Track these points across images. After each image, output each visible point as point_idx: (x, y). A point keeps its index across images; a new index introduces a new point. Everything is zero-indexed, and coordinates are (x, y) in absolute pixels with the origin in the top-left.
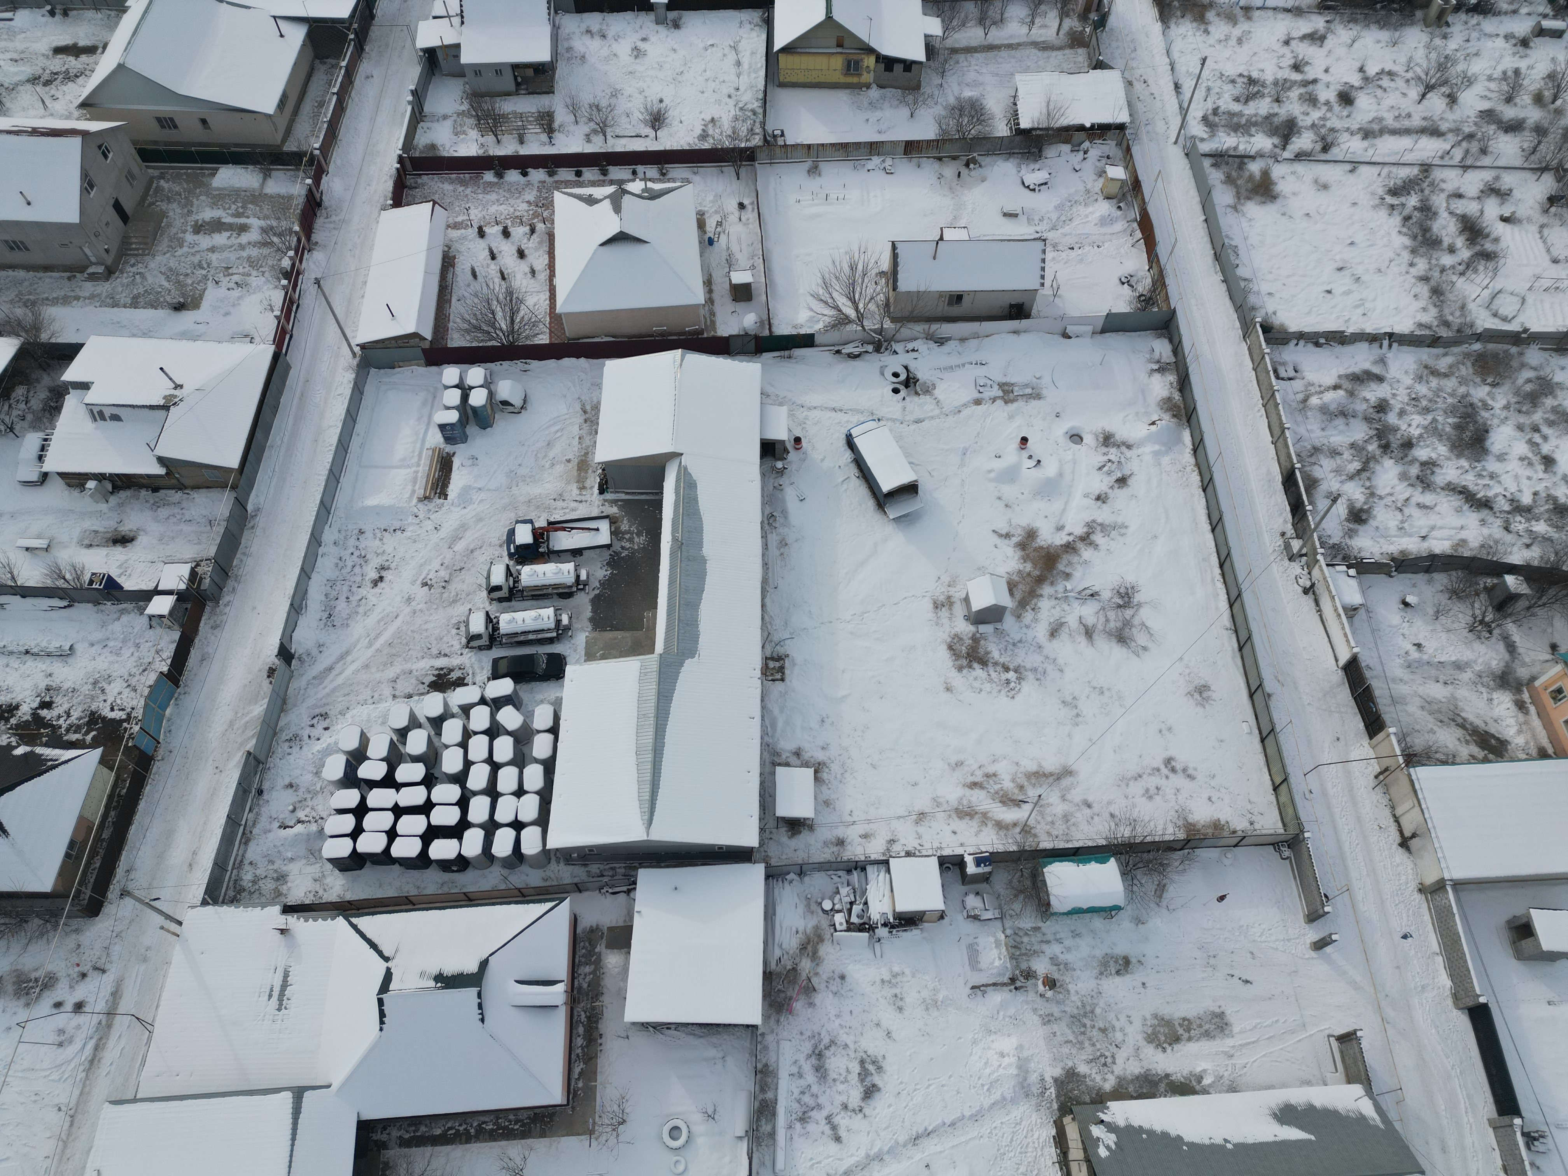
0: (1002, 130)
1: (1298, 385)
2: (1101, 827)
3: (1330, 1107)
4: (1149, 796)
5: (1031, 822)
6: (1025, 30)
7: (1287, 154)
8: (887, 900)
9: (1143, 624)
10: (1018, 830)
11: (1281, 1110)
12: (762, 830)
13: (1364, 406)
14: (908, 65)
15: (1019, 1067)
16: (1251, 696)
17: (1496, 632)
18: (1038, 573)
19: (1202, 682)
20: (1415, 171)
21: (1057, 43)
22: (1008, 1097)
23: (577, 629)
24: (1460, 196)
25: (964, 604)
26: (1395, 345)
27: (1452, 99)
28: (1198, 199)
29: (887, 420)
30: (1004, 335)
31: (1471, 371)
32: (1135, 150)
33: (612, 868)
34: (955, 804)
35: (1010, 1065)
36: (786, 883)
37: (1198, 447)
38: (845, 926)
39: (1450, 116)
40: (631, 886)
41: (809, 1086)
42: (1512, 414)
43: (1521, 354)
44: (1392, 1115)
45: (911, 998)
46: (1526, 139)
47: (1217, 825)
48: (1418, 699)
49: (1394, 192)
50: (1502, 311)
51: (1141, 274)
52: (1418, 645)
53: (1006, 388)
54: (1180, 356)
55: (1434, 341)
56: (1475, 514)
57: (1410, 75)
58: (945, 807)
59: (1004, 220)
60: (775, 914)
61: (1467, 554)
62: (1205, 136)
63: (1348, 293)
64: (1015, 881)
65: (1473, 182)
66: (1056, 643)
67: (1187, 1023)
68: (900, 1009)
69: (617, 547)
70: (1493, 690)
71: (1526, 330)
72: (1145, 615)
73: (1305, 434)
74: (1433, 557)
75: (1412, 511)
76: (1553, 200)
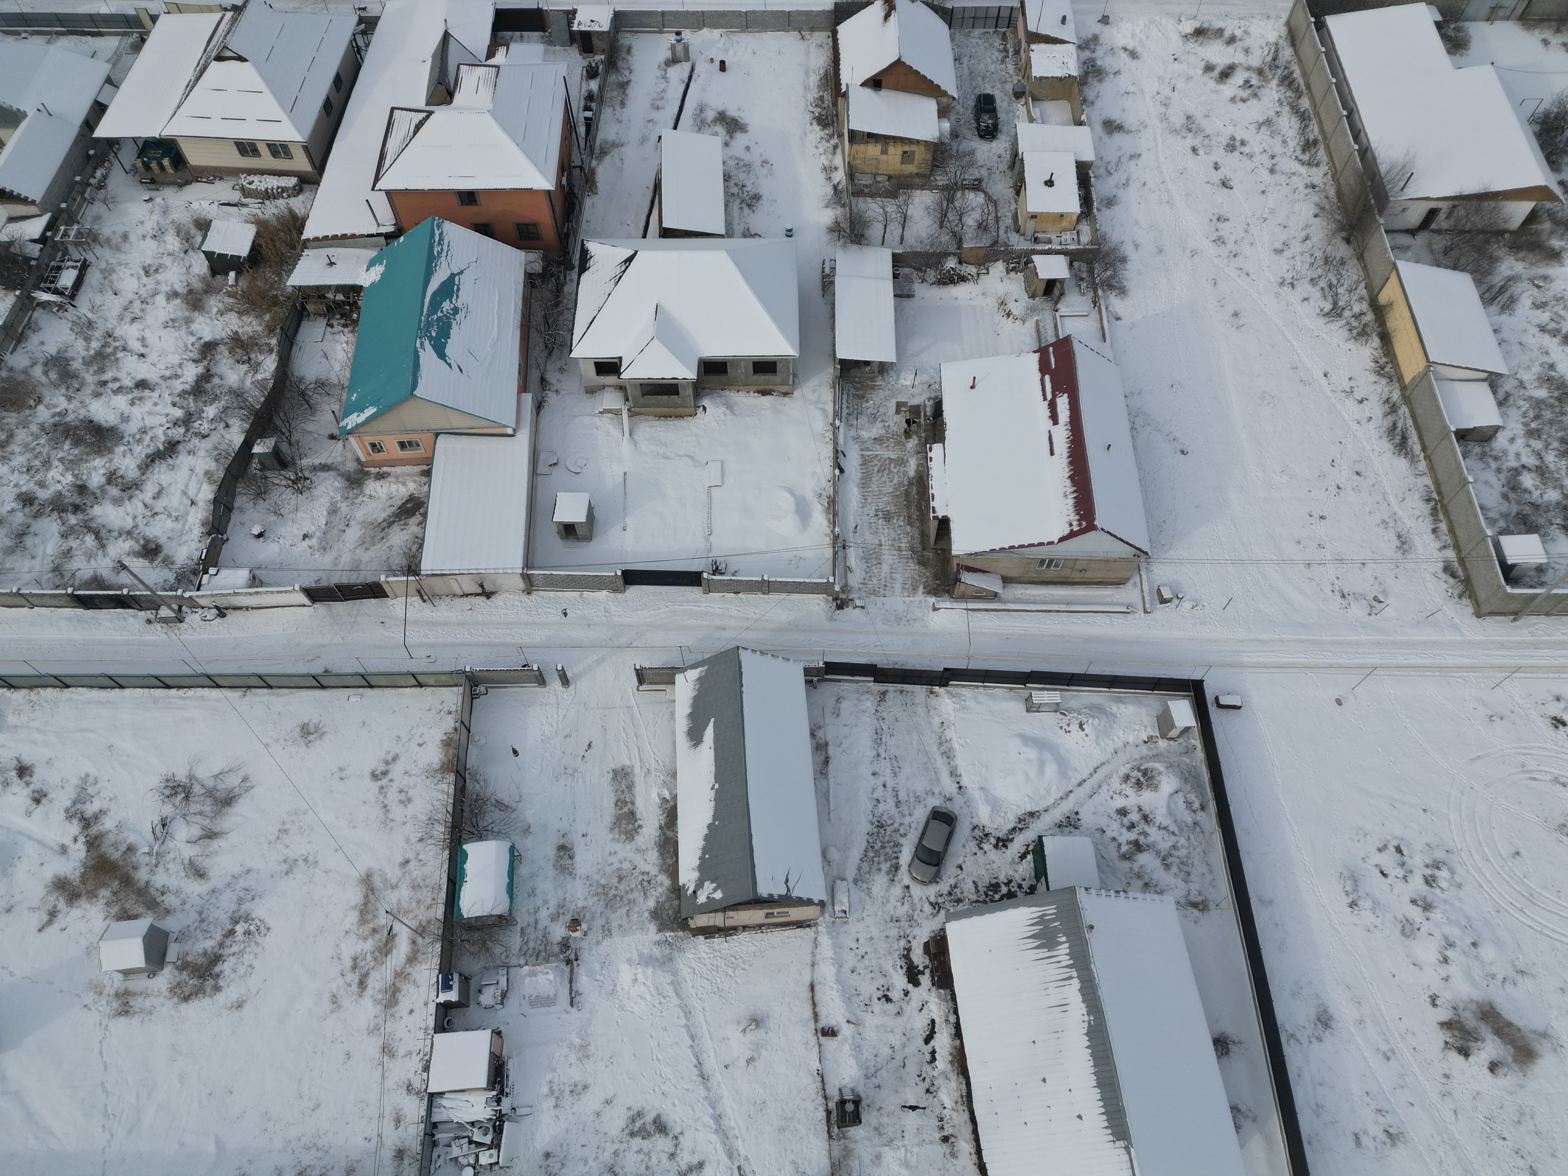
2: (431, 854)
3: (691, 701)
4: (406, 801)
5: (414, 924)
8: (473, 1097)
9: (215, 777)
10: (420, 940)
11: (692, 740)
13: (20, 515)
15: (647, 964)
16: (323, 687)
17: (307, 474)
18: (117, 883)
19: (298, 729)
22: (671, 978)
25: (132, 976)
31: (13, 414)
34: (380, 1008)
35: (644, 973)
37: (8, 683)
38: (494, 1152)
42: (79, 396)
43: (11, 369)
44: (699, 658)
45: (575, 1074)
47: (447, 743)
48: (357, 551)
52: (305, 537)
56: (180, 457)
58: (380, 1020)
61: (221, 475)
64: (472, 949)
66: (213, 873)
67: (620, 803)
68: (585, 1087)
70: (362, 492)
72: (204, 773)
73: (34, 575)
74: (216, 501)
75: (159, 505)
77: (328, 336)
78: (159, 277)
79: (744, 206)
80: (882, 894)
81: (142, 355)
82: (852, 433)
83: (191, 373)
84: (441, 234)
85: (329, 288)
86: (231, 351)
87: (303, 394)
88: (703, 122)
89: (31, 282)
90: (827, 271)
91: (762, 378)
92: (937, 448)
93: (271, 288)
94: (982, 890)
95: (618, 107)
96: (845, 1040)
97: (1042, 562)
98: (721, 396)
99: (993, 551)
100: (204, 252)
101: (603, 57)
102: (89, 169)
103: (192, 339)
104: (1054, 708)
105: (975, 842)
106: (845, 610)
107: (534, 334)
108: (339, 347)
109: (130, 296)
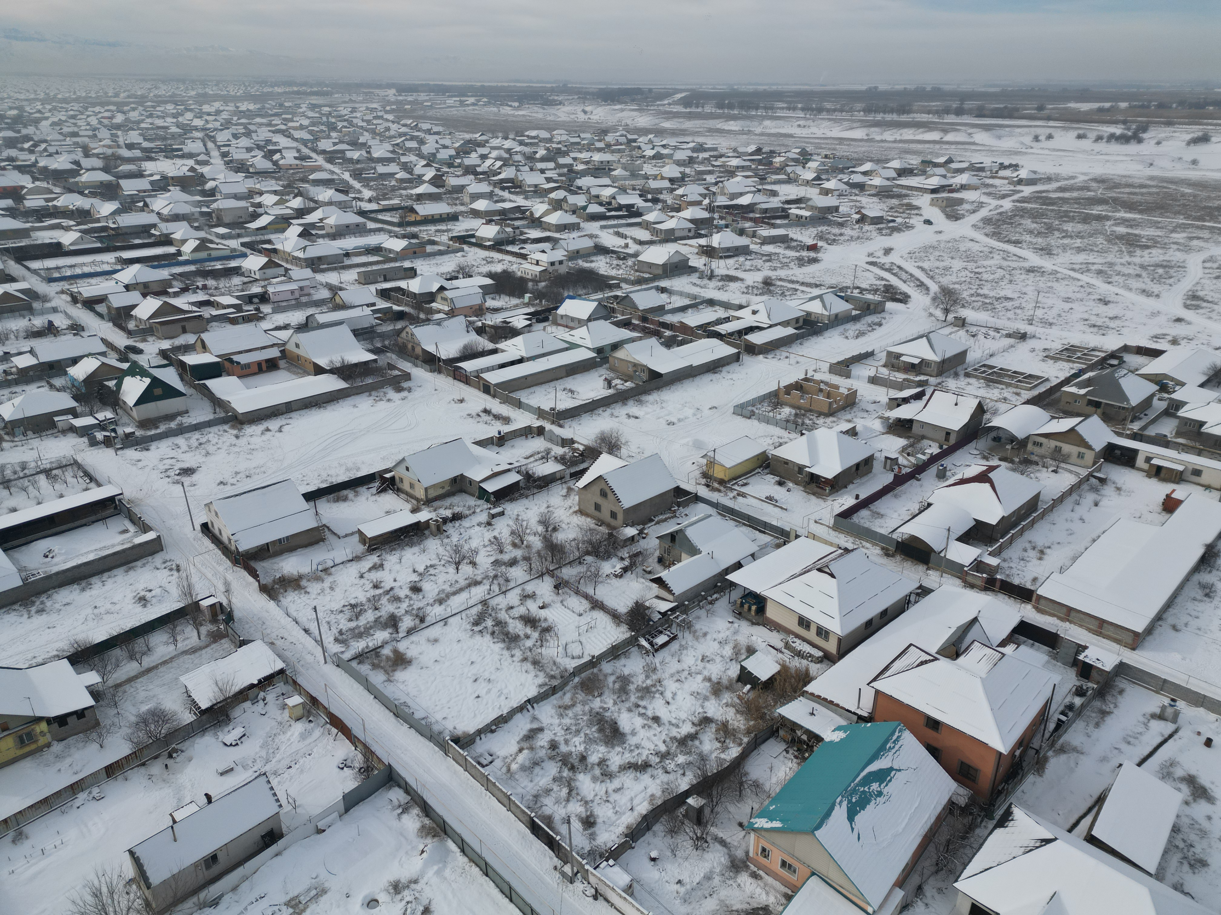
0: (188, 718)
1: (498, 763)
6: (172, 647)
7: (401, 635)
13: (544, 751)
14: (80, 714)
17: (709, 839)
20: (480, 607)
21: (202, 644)
24: (512, 608)
26: (535, 705)
27: (473, 564)
31: (583, 695)
32: (300, 680)
37: (463, 847)
39: (479, 572)
42: (621, 705)
43: (600, 670)
46: (524, 565)
49: (476, 623)
50: (575, 654)
51: (351, 755)
52: (679, 882)
54: (412, 792)
55: (554, 690)
56: (646, 775)
57: (443, 562)
59: (223, 778)
61: (660, 802)
62: (343, 649)
63: (489, 691)
65: (513, 597)
70: (735, 878)
71: (593, 657)
73: (523, 791)
74: (645, 818)
75: (614, 797)
76: (557, 587)
77: (781, 758)
78: (708, 665)
79: (1186, 862)
81: (668, 703)
83: (687, 729)
84: (899, 737)
85: (801, 727)
86: (717, 731)
87: (741, 784)
88: (1169, 774)
89: (642, 632)
93: (766, 707)
95: (1091, 726)
100: (741, 666)
101: (1095, 686)
102: (713, 592)
103: (701, 710)
107: (931, 848)
108: (783, 768)
109: (685, 667)
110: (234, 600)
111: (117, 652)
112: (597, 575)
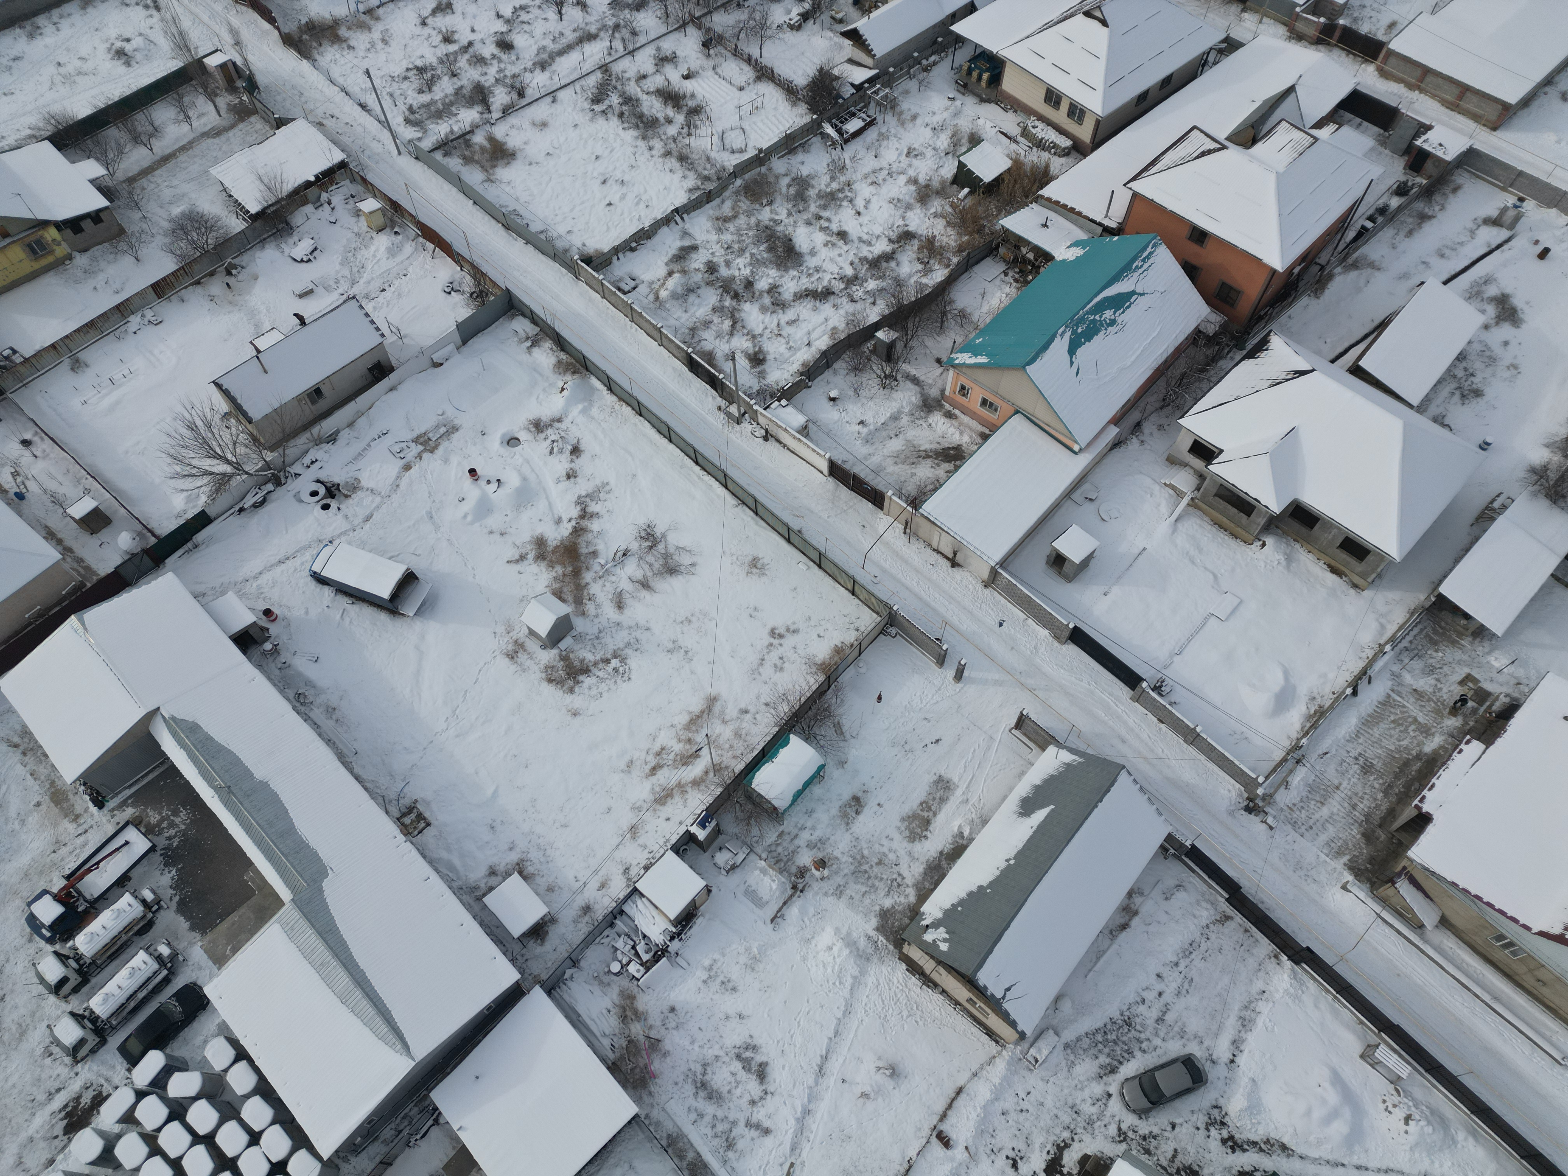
0: (237, 224)
1: (643, 289)
2: (766, 720)
3: (1046, 777)
4: (778, 668)
5: (716, 760)
6: (185, 127)
7: (496, 115)
8: (659, 919)
9: (678, 548)
10: (711, 774)
11: (1022, 807)
12: (513, 961)
13: (700, 275)
14: (95, 217)
15: (848, 945)
16: (789, 541)
17: (899, 377)
18: (570, 569)
19: (751, 558)
20: (599, 75)
21: (225, 123)
22: (857, 973)
23: (186, 948)
24: (644, 77)
25: (532, 637)
26: (685, 216)
28: (455, 190)
29: (339, 536)
30: (384, 398)
31: (748, 203)
32: (370, 177)
33: (404, 1118)
34: (652, 797)
35: (840, 950)
36: (569, 983)
37: (610, 385)
38: (642, 969)
39: (591, 18)
40: (435, 1115)
41: (715, 1116)
42: (796, 216)
43: (770, 169)
44: (1082, 747)
45: (735, 972)
46: (656, 9)
47: (838, 650)
48: (888, 459)
49: (596, 100)
50: (735, 146)
51: (458, 277)
52: (862, 422)
53: (422, 440)
54: (540, 322)
55: (709, 197)
56: (827, 305)
58: (646, 806)
59: (303, 301)
60: (579, 1016)
61: (842, 337)
62: (420, 135)
63: (623, 197)
64: (739, 814)
65: (644, 61)
66: (627, 612)
67: (925, 805)
68: (734, 989)
69: (161, 842)
70: (926, 417)
71: (760, 151)
72: (674, 540)
73: (677, 323)
74: (824, 354)
75: (787, 330)
76: (706, 45)
77: (997, 282)
78: (915, 162)
79: (1458, 393)
80: (1082, 1078)
81: (859, 213)
82: (1396, 668)
83: (881, 247)
84: (1151, 253)
85: (1027, 243)
86: (920, 249)
87: (944, 314)
88: (1478, 293)
89: (828, 115)
90: (1496, 505)
91: (1344, 556)
92: (1475, 747)
93: (986, 217)
94: (1177, 1163)
95: (1401, 235)
96: (952, 1159)
97: (1501, 937)
98: (1288, 545)
99: (1454, 884)
100: (960, 162)
101: (1425, 182)
102: (930, 51)
103: (901, 222)
104: (1394, 1078)
105: (1206, 1119)
106: (1252, 816)
107: (1162, 382)
108: (998, 294)
109: (884, 163)
110: (250, 58)
111: (113, 133)
112: (763, 26)
